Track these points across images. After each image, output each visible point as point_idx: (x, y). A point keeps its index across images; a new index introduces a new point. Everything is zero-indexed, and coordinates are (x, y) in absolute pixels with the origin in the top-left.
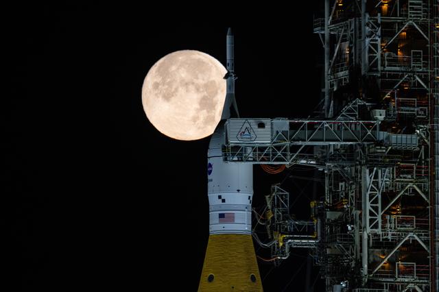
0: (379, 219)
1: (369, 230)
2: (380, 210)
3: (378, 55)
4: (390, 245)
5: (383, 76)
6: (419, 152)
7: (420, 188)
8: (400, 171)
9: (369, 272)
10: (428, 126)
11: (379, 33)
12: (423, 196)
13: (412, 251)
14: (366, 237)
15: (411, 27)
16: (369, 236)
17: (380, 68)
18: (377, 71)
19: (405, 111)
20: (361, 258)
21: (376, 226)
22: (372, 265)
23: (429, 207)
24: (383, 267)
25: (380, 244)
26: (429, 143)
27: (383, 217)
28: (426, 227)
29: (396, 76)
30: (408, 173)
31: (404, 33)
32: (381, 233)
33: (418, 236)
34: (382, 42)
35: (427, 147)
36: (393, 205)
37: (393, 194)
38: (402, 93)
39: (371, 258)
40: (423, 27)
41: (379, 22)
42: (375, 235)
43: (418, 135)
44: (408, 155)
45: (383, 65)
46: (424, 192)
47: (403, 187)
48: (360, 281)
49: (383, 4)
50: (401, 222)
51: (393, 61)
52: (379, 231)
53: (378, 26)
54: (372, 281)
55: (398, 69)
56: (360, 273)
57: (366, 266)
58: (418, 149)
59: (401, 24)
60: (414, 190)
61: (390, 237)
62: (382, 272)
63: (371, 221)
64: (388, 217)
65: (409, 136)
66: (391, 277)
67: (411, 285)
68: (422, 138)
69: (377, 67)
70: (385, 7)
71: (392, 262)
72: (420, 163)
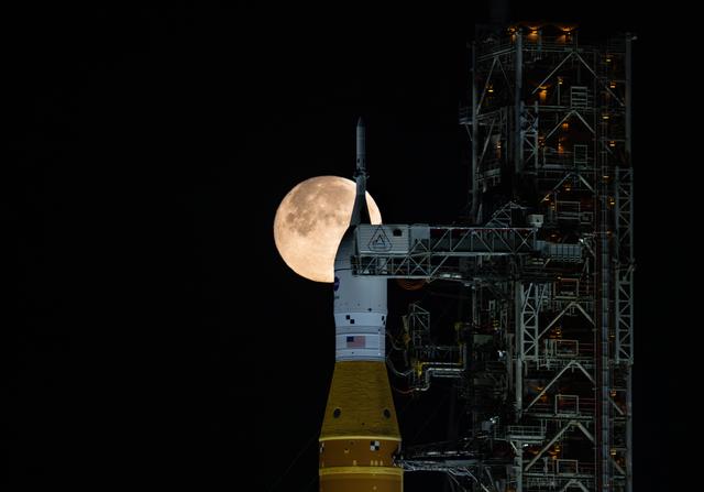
0: (536, 343)
1: (523, 356)
2: (537, 333)
3: (535, 151)
4: (548, 375)
5: (541, 175)
6: (582, 265)
7: (583, 306)
8: (561, 288)
9: (524, 407)
10: (594, 235)
11: (536, 124)
12: (588, 317)
13: (573, 381)
14: (520, 365)
15: (574, 117)
16: (524, 364)
17: (537, 165)
18: (534, 169)
19: (568, 216)
20: (514, 390)
21: (532, 353)
22: (527, 398)
23: (595, 330)
24: (540, 401)
25: (536, 374)
26: (594, 255)
27: (540, 341)
28: (591, 354)
29: (556, 175)
30: (570, 289)
31: (566, 125)
32: (537, 360)
33: (582, 363)
34: (540, 135)
35: (591, 258)
36: (553, 327)
37: (552, 315)
38: (563, 195)
39: (526, 390)
40: (588, 117)
41: (537, 110)
42: (531, 362)
43: (582, 245)
44: (570, 268)
45: (541, 162)
46: (589, 313)
47: (564, 307)
48: (513, 416)
49: (541, 90)
50: (561, 347)
51: (553, 158)
52: (535, 358)
53: (535, 116)
54: (527, 416)
55: (557, 166)
56: (513, 408)
57: (520, 399)
58: (581, 261)
59: (562, 114)
60: (577, 310)
61: (548, 365)
62: (537, 407)
63: (527, 346)
64: (546, 342)
65: (571, 246)
66: (549, 412)
67: (573, 422)
68: (586, 248)
69: (533, 164)
70: (543, 93)
71: (550, 395)
72: (584, 278)
